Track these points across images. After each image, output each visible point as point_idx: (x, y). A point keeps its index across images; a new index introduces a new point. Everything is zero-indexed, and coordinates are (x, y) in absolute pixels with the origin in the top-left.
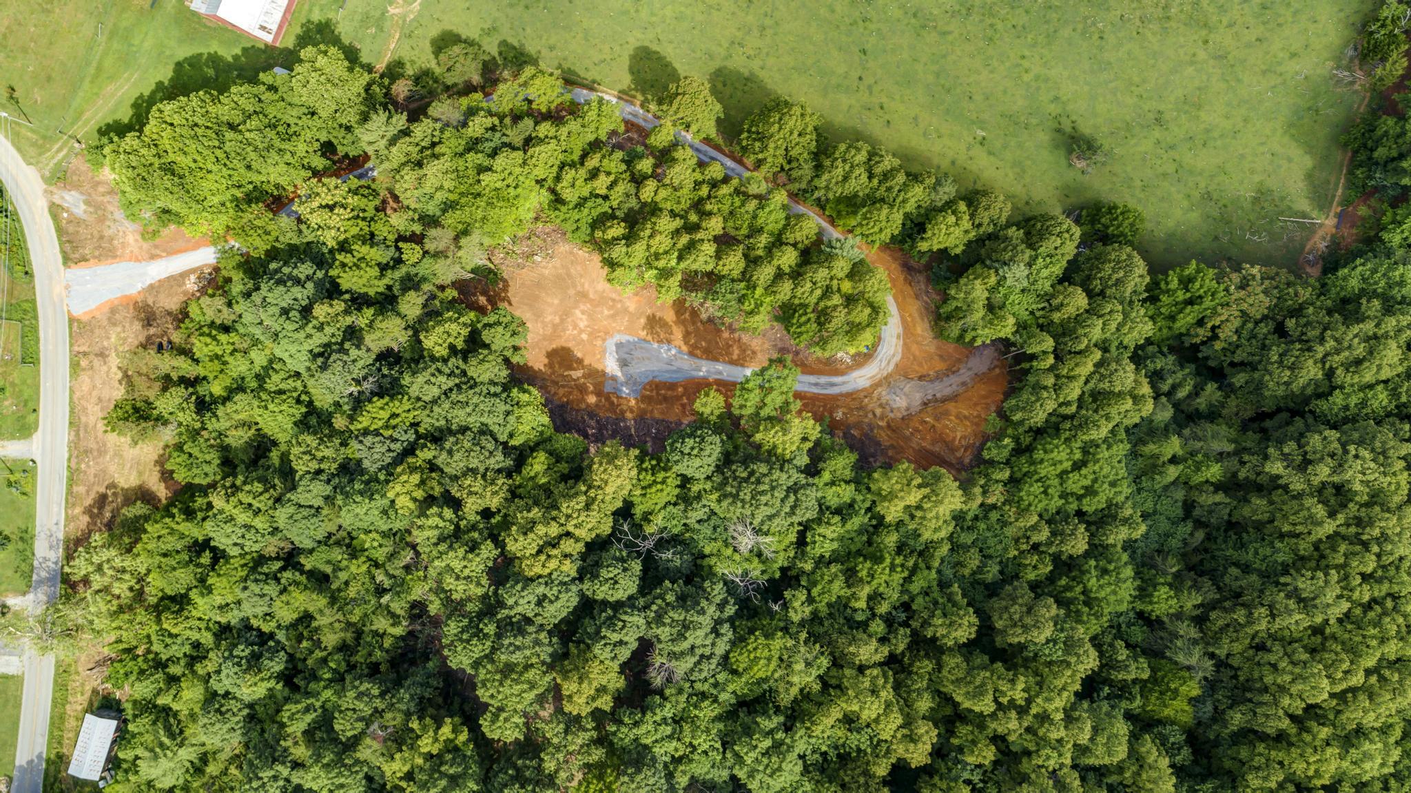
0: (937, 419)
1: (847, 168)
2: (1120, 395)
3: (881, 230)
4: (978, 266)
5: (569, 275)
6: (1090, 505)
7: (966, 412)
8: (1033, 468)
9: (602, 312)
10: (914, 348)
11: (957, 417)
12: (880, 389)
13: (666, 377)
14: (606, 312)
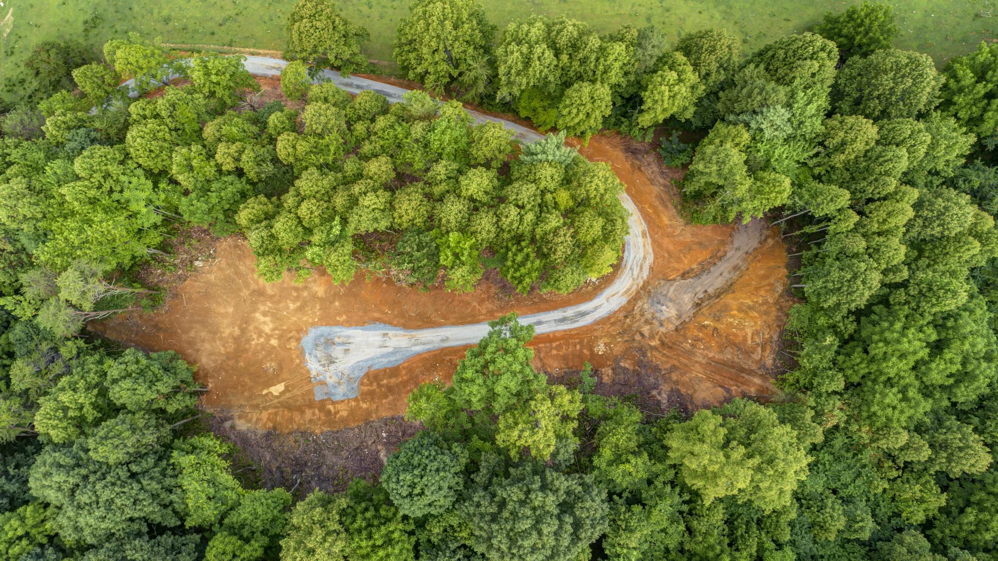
0: (717, 319)
1: (525, 49)
2: (958, 238)
3: (588, 115)
4: (719, 125)
5: (238, 273)
6: (966, 395)
7: (748, 302)
8: (874, 367)
9: (288, 308)
10: (666, 242)
11: (740, 310)
12: (640, 303)
13: (384, 363)
14: (292, 306)
